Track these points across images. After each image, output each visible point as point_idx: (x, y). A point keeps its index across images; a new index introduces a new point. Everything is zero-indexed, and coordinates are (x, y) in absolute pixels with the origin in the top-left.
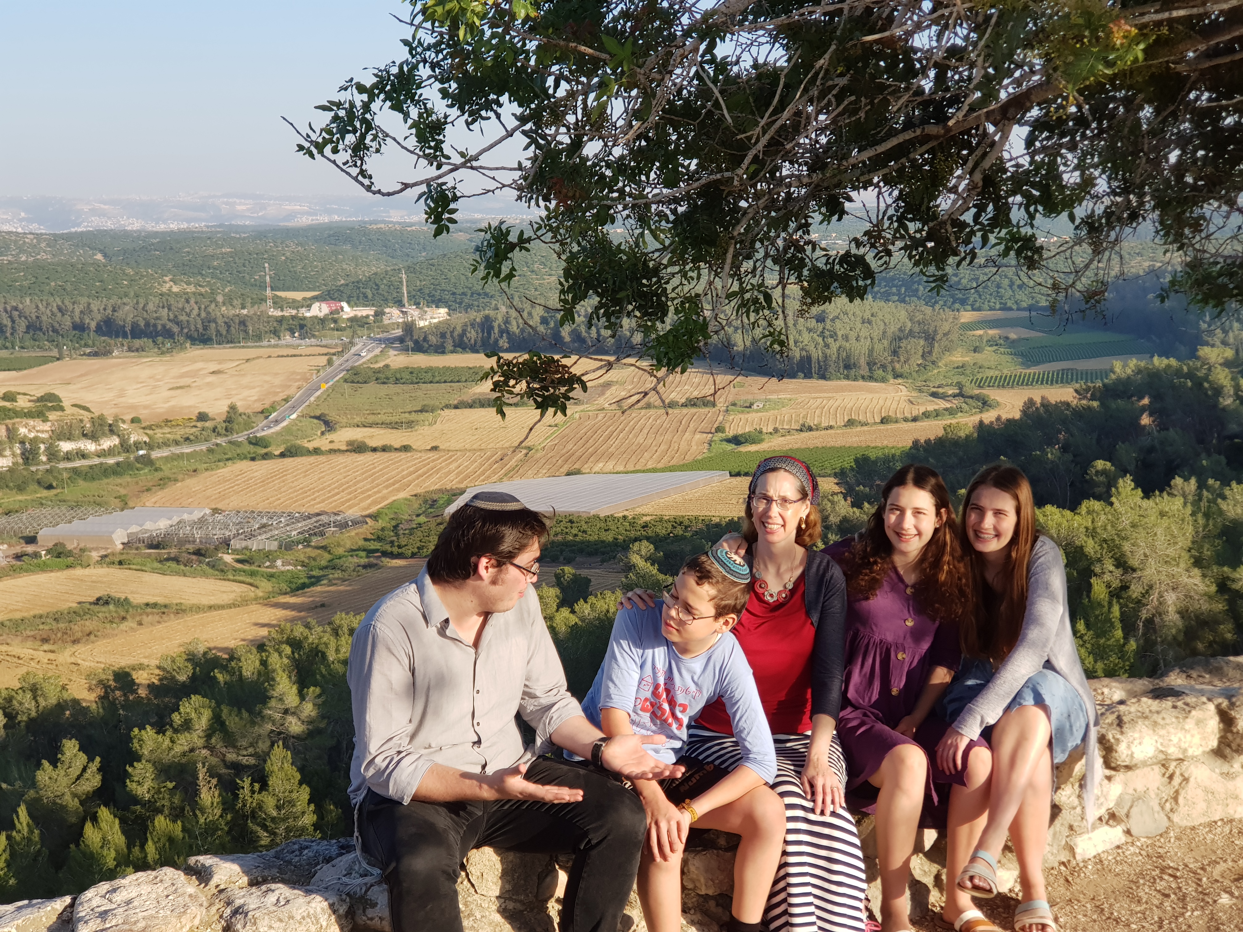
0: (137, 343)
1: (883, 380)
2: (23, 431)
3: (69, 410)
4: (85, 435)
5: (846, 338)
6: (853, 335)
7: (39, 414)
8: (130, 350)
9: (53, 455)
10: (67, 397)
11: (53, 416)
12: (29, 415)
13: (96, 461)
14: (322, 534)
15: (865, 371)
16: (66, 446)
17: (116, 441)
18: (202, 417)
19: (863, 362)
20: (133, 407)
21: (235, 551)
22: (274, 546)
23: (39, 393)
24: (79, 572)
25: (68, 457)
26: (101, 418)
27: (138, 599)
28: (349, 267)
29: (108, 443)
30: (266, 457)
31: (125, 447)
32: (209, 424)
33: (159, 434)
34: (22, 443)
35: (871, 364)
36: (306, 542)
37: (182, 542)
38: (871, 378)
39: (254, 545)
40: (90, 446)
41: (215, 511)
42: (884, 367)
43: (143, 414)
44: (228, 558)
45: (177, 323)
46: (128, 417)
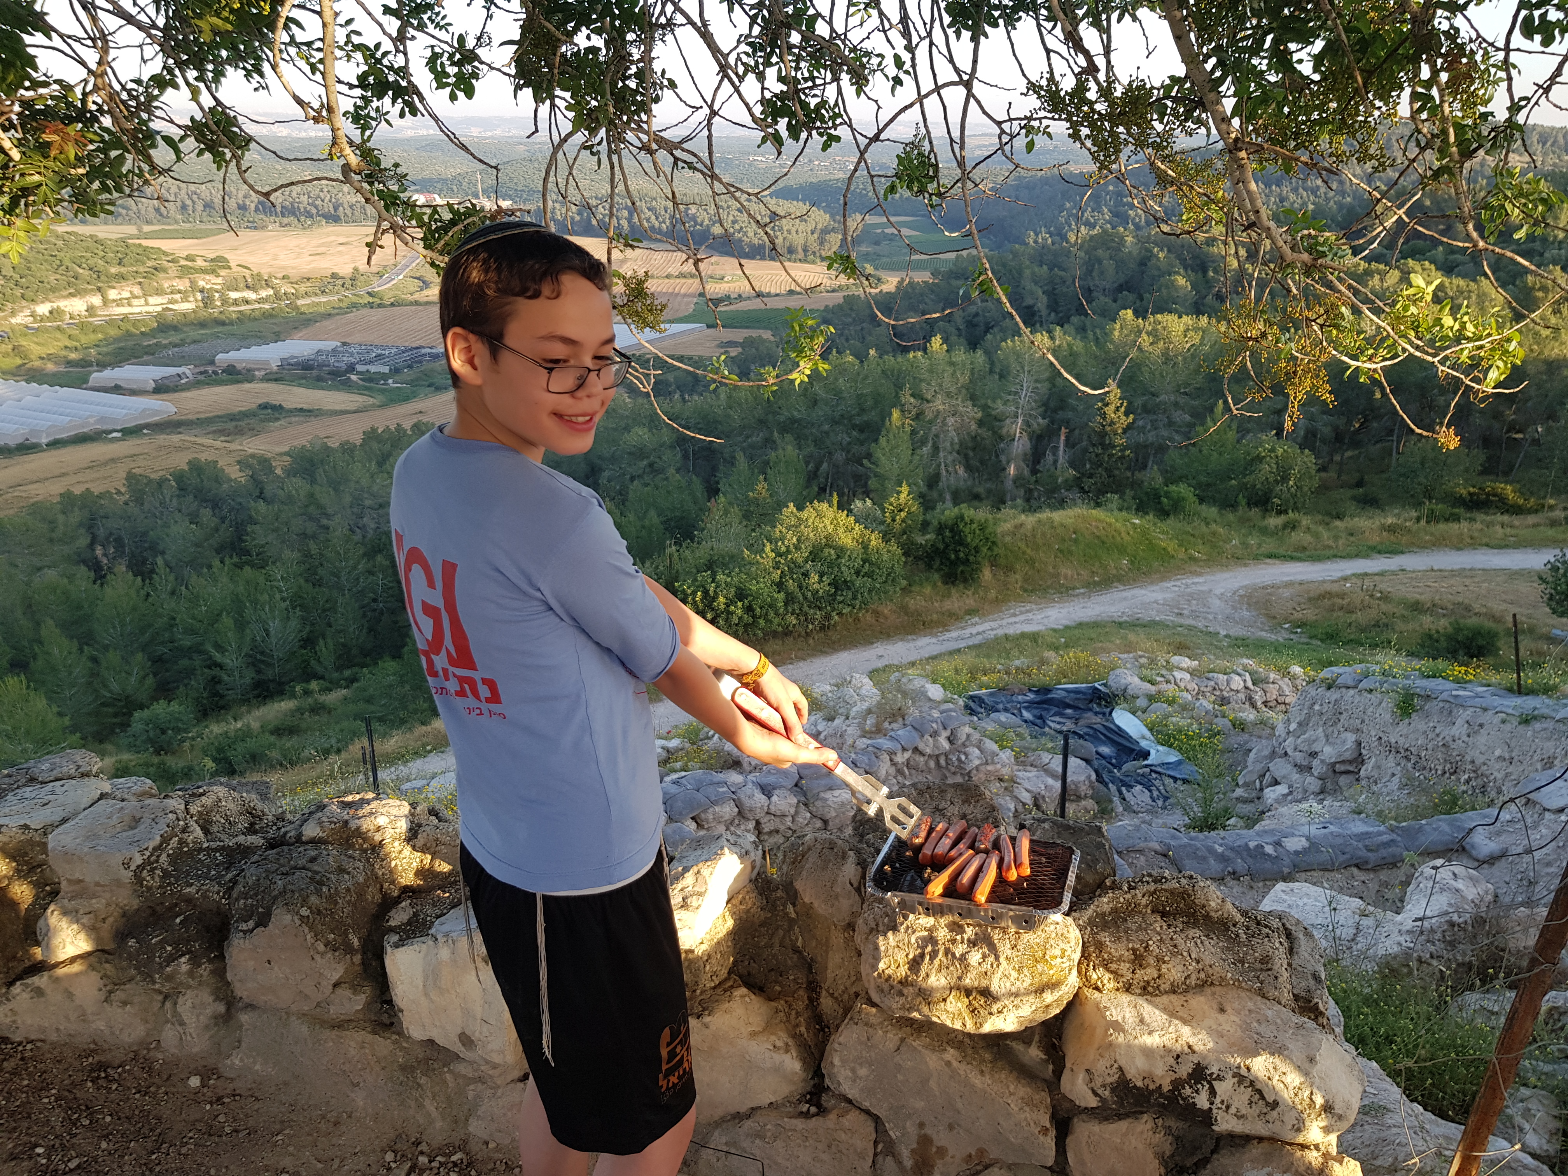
0: (285, 220)
1: (814, 262)
2: (201, 283)
3: (235, 269)
4: (248, 287)
5: (789, 231)
6: (794, 230)
7: (213, 272)
8: (281, 225)
9: (225, 301)
10: (234, 259)
11: (223, 272)
12: (204, 271)
13: (257, 306)
14: (420, 362)
15: (801, 255)
16: (234, 295)
17: (271, 292)
18: (334, 276)
19: (800, 250)
20: (284, 268)
21: (359, 373)
22: (386, 370)
23: (212, 256)
24: (247, 386)
25: (236, 302)
26: (259, 274)
27: (287, 405)
28: (441, 169)
29: (264, 293)
30: (380, 306)
31: (277, 296)
32: (340, 282)
33: (302, 288)
34: (201, 291)
35: (805, 250)
36: (410, 367)
37: (321, 366)
38: (805, 261)
39: (373, 369)
40: (251, 295)
41: (344, 344)
42: (814, 253)
43: (291, 273)
44: (354, 377)
45: (316, 207)
46: (280, 275)
